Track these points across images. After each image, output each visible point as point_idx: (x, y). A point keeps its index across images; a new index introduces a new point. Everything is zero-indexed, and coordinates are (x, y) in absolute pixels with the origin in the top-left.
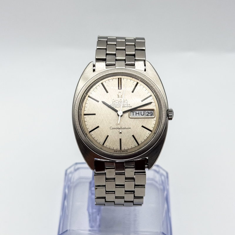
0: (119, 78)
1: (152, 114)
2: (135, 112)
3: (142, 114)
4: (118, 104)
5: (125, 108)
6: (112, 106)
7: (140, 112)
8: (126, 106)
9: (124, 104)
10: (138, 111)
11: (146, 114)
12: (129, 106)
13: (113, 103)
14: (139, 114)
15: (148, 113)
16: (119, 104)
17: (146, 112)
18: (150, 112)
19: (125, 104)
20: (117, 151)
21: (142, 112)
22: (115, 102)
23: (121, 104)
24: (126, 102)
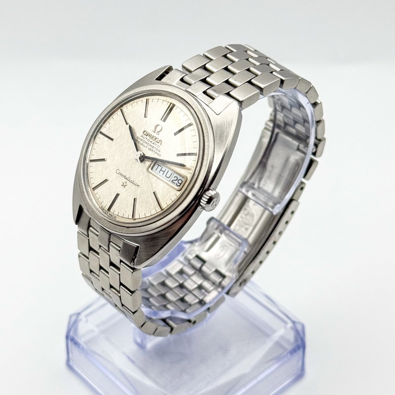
2: (161, 167)
7: (167, 170)
8: (155, 150)
10: (165, 168)
11: (173, 179)
14: (164, 172)
15: (176, 179)
17: (175, 175)
18: (179, 178)
19: (156, 146)
21: (170, 172)
22: (145, 136)
23: (150, 143)
24: (159, 144)
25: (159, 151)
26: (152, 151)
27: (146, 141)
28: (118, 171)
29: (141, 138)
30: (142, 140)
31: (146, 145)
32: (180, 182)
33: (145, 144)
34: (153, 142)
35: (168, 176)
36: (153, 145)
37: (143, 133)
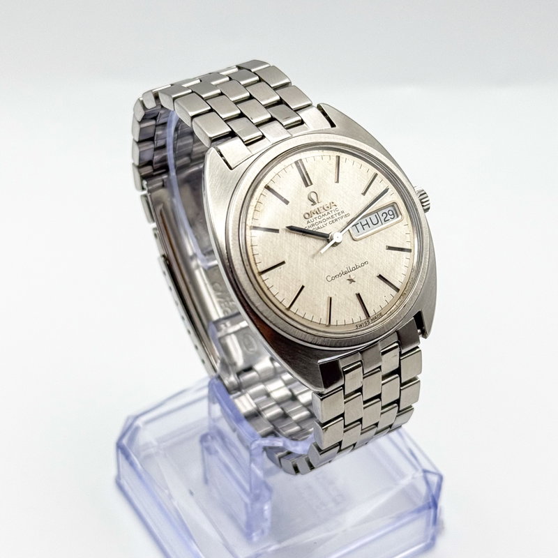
0: (296, 163)
1: (393, 214)
2: (360, 224)
3: (375, 221)
4: (320, 220)
5: (337, 223)
6: (311, 229)
7: (368, 219)
8: (338, 216)
9: (332, 214)
10: (364, 219)
11: (382, 218)
12: (344, 214)
13: (308, 222)
14: (368, 224)
15: (385, 215)
16: (322, 219)
17: (380, 213)
18: (386, 211)
19: (334, 213)
20: (361, 323)
21: (373, 217)
22: (311, 219)
23: (325, 217)
24: (334, 208)
25: (343, 212)
26: (336, 220)
27: (318, 220)
28: (329, 279)
29: (310, 224)
30: (313, 225)
31: (324, 223)
32: (391, 213)
33: (321, 224)
34: (325, 213)
36: (330, 215)
37: (306, 218)
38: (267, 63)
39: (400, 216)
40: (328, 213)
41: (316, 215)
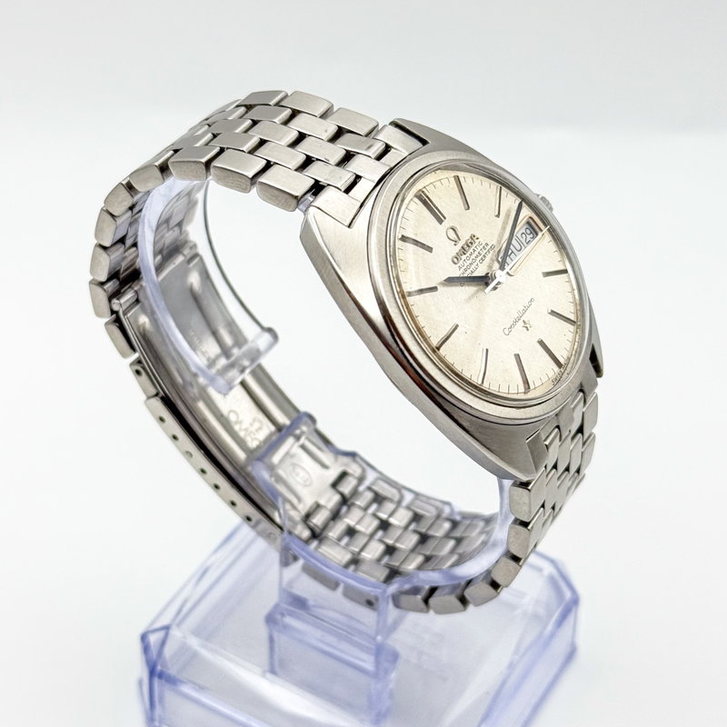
0: (417, 195)
5: (487, 259)
6: (465, 275)
8: (484, 251)
9: (478, 251)
11: (523, 241)
12: (489, 247)
13: (460, 268)
15: (523, 236)
16: (471, 260)
18: (523, 230)
19: (479, 249)
20: (555, 376)
22: (461, 262)
23: (473, 256)
24: (477, 241)
25: (487, 245)
26: (484, 256)
27: (468, 262)
28: (507, 332)
29: (462, 270)
30: (466, 270)
31: (475, 264)
32: (529, 232)
33: (473, 266)
34: (471, 250)
35: (519, 248)
36: (476, 253)
37: (455, 264)
38: (281, 92)
39: (540, 234)
40: (474, 251)
41: (464, 257)
